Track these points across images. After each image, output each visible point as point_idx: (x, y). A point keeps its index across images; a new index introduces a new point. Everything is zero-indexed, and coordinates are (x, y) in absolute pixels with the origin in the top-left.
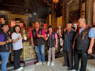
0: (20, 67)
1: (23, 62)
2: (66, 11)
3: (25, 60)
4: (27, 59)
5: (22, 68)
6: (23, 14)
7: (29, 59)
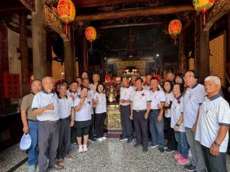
0: (102, 136)
1: (106, 131)
2: (199, 46)
3: (109, 129)
4: (112, 129)
5: (104, 138)
6: (138, 59)
7: (114, 129)
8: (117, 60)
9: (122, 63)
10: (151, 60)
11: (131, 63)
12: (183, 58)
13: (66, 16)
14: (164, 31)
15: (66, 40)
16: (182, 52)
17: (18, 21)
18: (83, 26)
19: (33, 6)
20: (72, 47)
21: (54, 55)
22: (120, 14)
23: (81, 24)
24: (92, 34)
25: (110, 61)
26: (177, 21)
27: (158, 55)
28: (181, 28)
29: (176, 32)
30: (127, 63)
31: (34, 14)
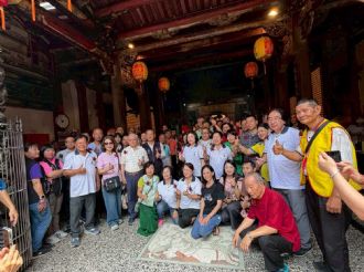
8: (198, 105)
9: (206, 108)
10: (241, 101)
13: (140, 77)
25: (191, 107)
28: (257, 71)
29: (253, 75)
31: (113, 77)
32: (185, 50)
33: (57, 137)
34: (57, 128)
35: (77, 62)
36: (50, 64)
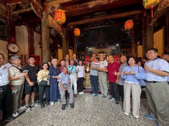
4: (88, 88)
6: (105, 48)
8: (94, 48)
9: (97, 50)
10: (113, 48)
11: (102, 50)
12: (134, 45)
13: (60, 20)
14: (121, 29)
15: (63, 36)
16: (133, 41)
17: (39, 28)
18: (73, 28)
19: (42, 15)
20: (66, 40)
21: (59, 46)
22: (94, 20)
23: (72, 27)
24: (77, 32)
25: (90, 49)
26: (130, 20)
27: (118, 45)
28: (133, 25)
29: (130, 28)
30: (100, 50)
31: (42, 20)
32: (90, 6)
33: (9, 57)
34: (9, 52)
35: (22, 11)
36: (7, 12)
